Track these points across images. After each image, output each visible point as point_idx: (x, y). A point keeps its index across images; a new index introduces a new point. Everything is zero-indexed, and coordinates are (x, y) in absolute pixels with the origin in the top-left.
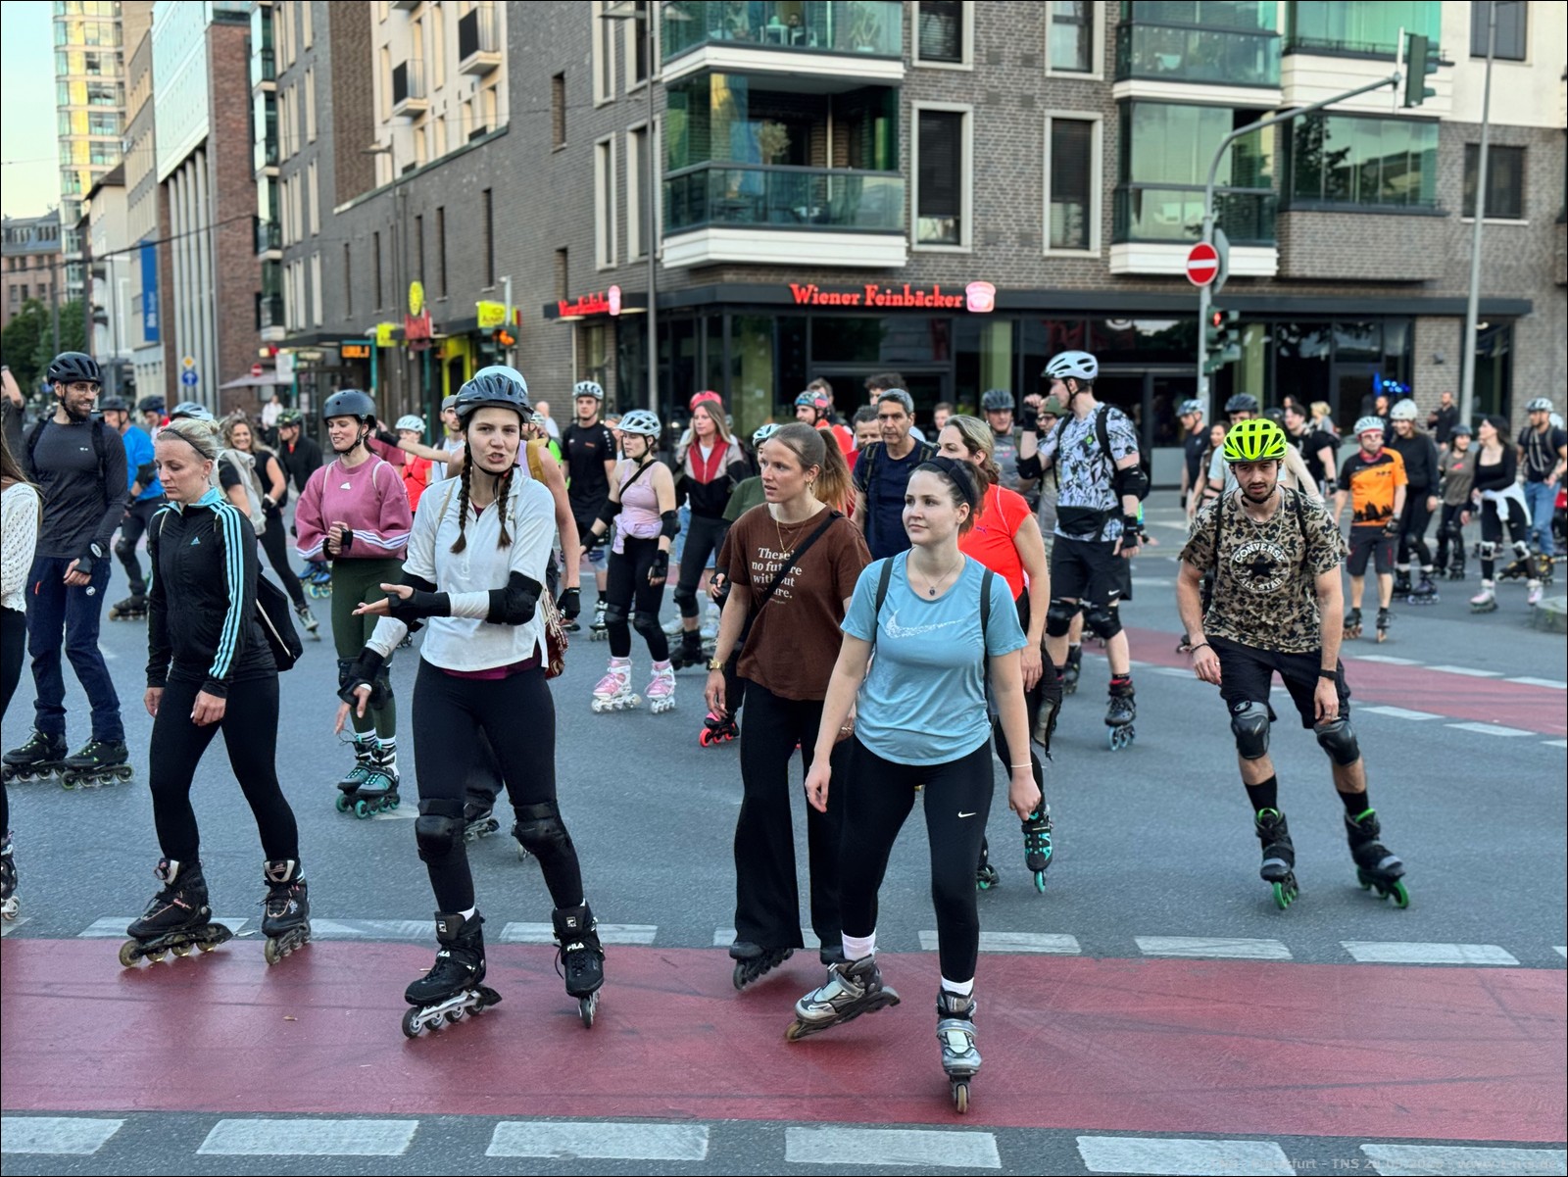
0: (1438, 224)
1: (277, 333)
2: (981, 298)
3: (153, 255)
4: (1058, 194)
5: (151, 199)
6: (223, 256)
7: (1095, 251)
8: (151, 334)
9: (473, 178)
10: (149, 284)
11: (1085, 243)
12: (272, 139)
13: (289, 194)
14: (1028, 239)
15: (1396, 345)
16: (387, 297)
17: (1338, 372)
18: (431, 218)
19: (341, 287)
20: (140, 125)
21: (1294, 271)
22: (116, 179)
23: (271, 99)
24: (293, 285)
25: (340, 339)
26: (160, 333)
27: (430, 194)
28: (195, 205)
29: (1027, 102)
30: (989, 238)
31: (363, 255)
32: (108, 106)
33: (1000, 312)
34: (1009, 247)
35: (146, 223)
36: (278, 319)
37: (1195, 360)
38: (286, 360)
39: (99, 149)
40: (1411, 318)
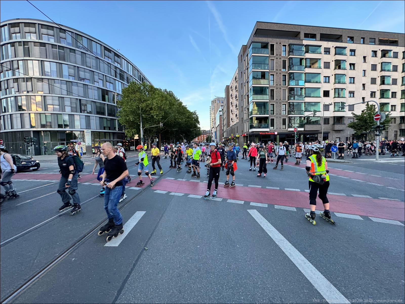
0: (320, 125)
1: (223, 138)
2: (276, 133)
3: (216, 132)
4: (283, 124)
5: (216, 128)
6: (220, 132)
7: (287, 129)
8: (215, 138)
9: (236, 126)
10: (215, 135)
11: (286, 128)
12: (223, 124)
13: (224, 128)
14: (280, 128)
15: (316, 136)
16: (230, 135)
17: (310, 138)
18: (233, 129)
19: (227, 134)
20: (215, 123)
21: (306, 130)
22: (214, 127)
23: (223, 121)
24: (224, 134)
25: (227, 138)
26: (216, 138)
27: (233, 127)
28: (218, 129)
29: (280, 117)
30: (277, 128)
31: (229, 132)
32: (214, 122)
33: (278, 134)
34: (279, 129)
35: (215, 130)
36: (223, 137)
37: (295, 138)
38: (224, 139)
39: (213, 125)
40: (318, 133)
